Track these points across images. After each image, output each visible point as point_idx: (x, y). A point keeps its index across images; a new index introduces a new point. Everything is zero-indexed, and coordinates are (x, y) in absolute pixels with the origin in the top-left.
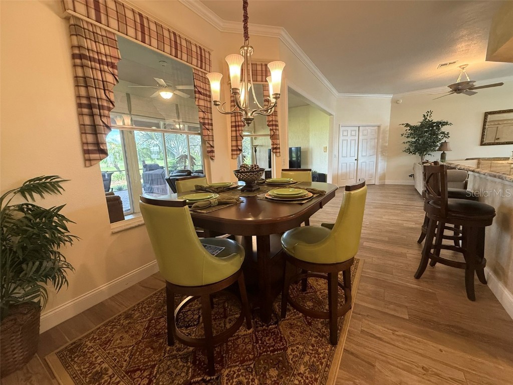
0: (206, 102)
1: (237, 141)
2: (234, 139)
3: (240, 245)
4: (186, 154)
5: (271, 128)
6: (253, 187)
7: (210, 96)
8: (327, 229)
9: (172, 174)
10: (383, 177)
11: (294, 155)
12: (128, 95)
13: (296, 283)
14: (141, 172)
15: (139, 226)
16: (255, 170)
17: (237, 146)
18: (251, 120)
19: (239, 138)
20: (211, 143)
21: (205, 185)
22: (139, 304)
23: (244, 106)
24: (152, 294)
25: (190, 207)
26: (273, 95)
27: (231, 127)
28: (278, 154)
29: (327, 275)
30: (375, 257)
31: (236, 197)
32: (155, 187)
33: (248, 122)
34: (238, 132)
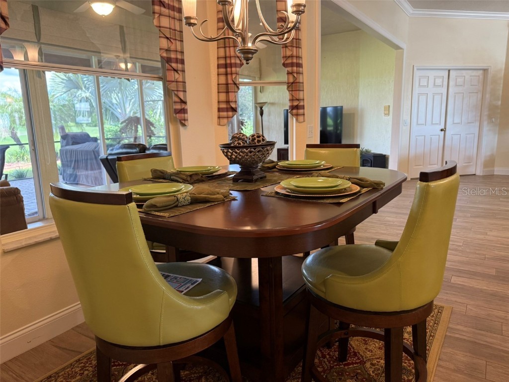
0: (172, 21)
1: (227, 92)
2: (223, 88)
3: (229, 276)
4: (138, 115)
5: (290, 69)
6: (254, 175)
7: (180, 11)
8: (385, 251)
9: (112, 150)
10: (490, 162)
11: (330, 121)
12: (35, 9)
13: (329, 346)
14: (58, 147)
15: (51, 240)
16: (259, 144)
17: (228, 102)
18: (253, 53)
19: (231, 87)
20: (181, 95)
21: (170, 170)
22: (50, 377)
23: (240, 27)
24: (72, 361)
25: (139, 206)
26: (293, 6)
27: (218, 68)
28: (301, 118)
29: (383, 333)
30: (472, 303)
31: (222, 191)
32: (82, 173)
33: (246, 55)
34: (229, 77)
